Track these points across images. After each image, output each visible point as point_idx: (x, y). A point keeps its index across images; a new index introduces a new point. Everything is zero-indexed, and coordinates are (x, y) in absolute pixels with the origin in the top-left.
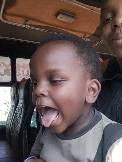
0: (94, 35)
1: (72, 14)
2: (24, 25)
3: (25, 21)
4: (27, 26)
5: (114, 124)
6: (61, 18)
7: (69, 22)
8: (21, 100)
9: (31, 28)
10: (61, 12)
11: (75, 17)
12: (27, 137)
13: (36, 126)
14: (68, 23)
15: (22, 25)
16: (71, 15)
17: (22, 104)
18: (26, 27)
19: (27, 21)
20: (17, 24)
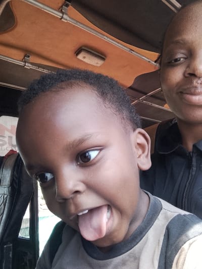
0: (130, 88)
1: (101, 54)
2: (23, 63)
3: (25, 56)
4: (27, 64)
5: (185, 215)
6: (84, 57)
7: (95, 65)
8: (5, 187)
9: (34, 68)
10: (83, 48)
11: (105, 58)
12: (11, 255)
13: (29, 237)
14: (93, 66)
15: (18, 62)
16: (98, 54)
17: (5, 196)
18: (25, 65)
19: (29, 56)
20: (10, 60)
